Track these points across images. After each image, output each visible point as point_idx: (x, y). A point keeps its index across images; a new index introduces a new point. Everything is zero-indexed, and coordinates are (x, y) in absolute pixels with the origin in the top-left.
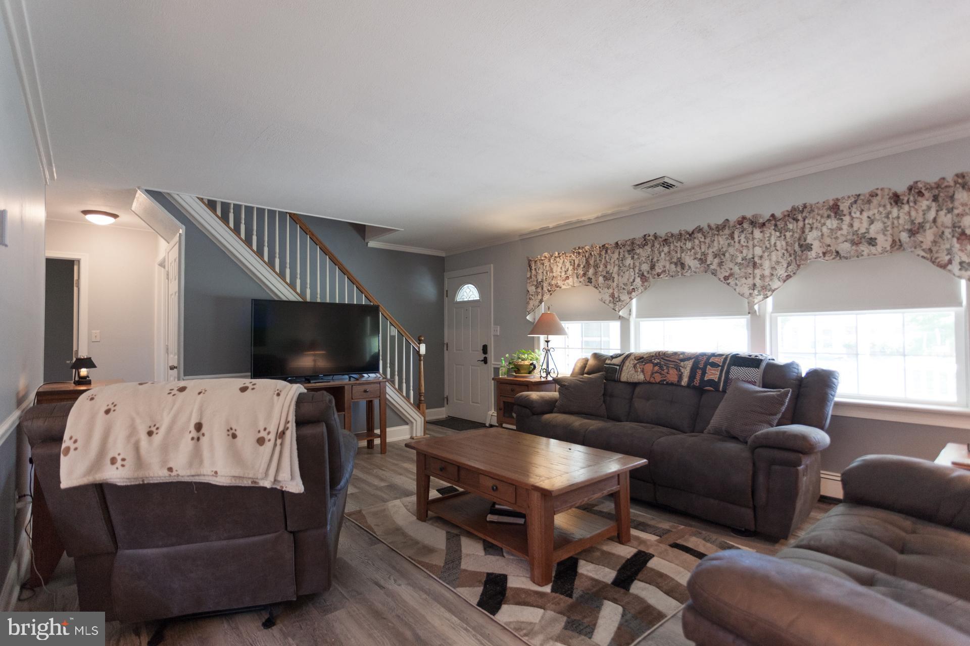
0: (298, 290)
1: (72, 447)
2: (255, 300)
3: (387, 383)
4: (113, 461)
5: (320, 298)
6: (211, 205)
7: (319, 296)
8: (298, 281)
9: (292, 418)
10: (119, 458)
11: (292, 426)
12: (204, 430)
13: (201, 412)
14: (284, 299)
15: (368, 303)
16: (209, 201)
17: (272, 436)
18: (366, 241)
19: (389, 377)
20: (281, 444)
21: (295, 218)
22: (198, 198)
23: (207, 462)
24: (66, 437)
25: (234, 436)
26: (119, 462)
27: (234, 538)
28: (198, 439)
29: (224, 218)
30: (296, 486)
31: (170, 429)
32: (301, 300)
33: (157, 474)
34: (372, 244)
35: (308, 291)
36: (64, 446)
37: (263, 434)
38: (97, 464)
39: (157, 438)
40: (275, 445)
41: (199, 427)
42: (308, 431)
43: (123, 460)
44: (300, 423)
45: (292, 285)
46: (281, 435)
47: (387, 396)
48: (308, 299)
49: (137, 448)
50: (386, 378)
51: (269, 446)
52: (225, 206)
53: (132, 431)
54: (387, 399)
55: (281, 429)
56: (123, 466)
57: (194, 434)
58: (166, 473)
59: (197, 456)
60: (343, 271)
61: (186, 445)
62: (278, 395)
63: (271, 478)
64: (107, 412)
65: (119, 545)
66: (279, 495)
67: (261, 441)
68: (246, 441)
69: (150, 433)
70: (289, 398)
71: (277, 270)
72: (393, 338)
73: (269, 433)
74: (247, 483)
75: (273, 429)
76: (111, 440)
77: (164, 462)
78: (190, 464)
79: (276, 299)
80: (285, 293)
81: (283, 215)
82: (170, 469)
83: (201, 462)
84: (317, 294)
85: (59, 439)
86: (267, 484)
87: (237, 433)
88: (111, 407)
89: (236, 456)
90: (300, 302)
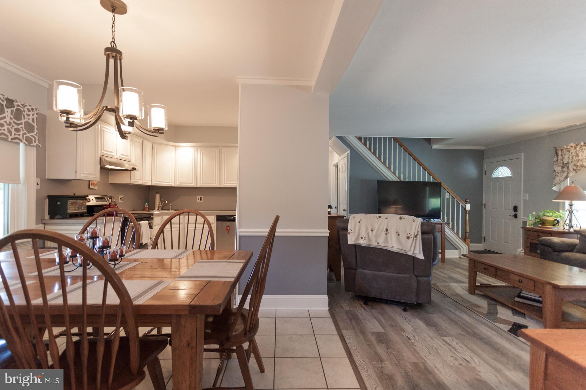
0: (397, 175)
1: (351, 232)
2: (379, 181)
4: (362, 238)
6: (360, 139)
7: (407, 178)
8: (397, 171)
9: (420, 230)
10: (364, 237)
11: (420, 233)
12: (388, 231)
13: (387, 225)
14: (391, 180)
15: (434, 181)
16: (359, 137)
17: (412, 236)
18: (431, 145)
20: (416, 240)
21: (396, 140)
22: (355, 137)
23: (389, 243)
24: (349, 229)
25: (399, 235)
26: (364, 239)
27: (394, 273)
28: (387, 234)
29: (365, 144)
30: (421, 257)
31: (378, 230)
32: (398, 180)
33: (374, 244)
34: (435, 147)
35: (402, 175)
36: (348, 231)
37: (409, 235)
38: (357, 239)
39: (374, 232)
40: (414, 240)
41: (387, 230)
42: (426, 236)
43: (365, 238)
44: (423, 233)
45: (394, 173)
46: (416, 236)
48: (402, 180)
49: (368, 235)
51: (411, 240)
52: (365, 139)
53: (367, 230)
55: (416, 234)
56: (365, 240)
57: (385, 232)
58: (377, 244)
59: (386, 240)
60: (420, 164)
61: (383, 236)
62: (414, 221)
63: (412, 251)
64: (359, 222)
65: (358, 267)
66: (414, 259)
67: (408, 238)
68: (403, 237)
69: (372, 230)
70: (418, 223)
71: (387, 166)
72: (448, 200)
73: (411, 235)
74: (403, 252)
75: (412, 233)
76: (361, 231)
77: (376, 241)
78: (384, 242)
79: (387, 180)
80: (391, 177)
81: (390, 139)
82: (378, 243)
83: (388, 242)
85: (347, 229)
86: (410, 253)
87: (400, 234)
88: (360, 221)
89: (399, 242)
90: (398, 181)
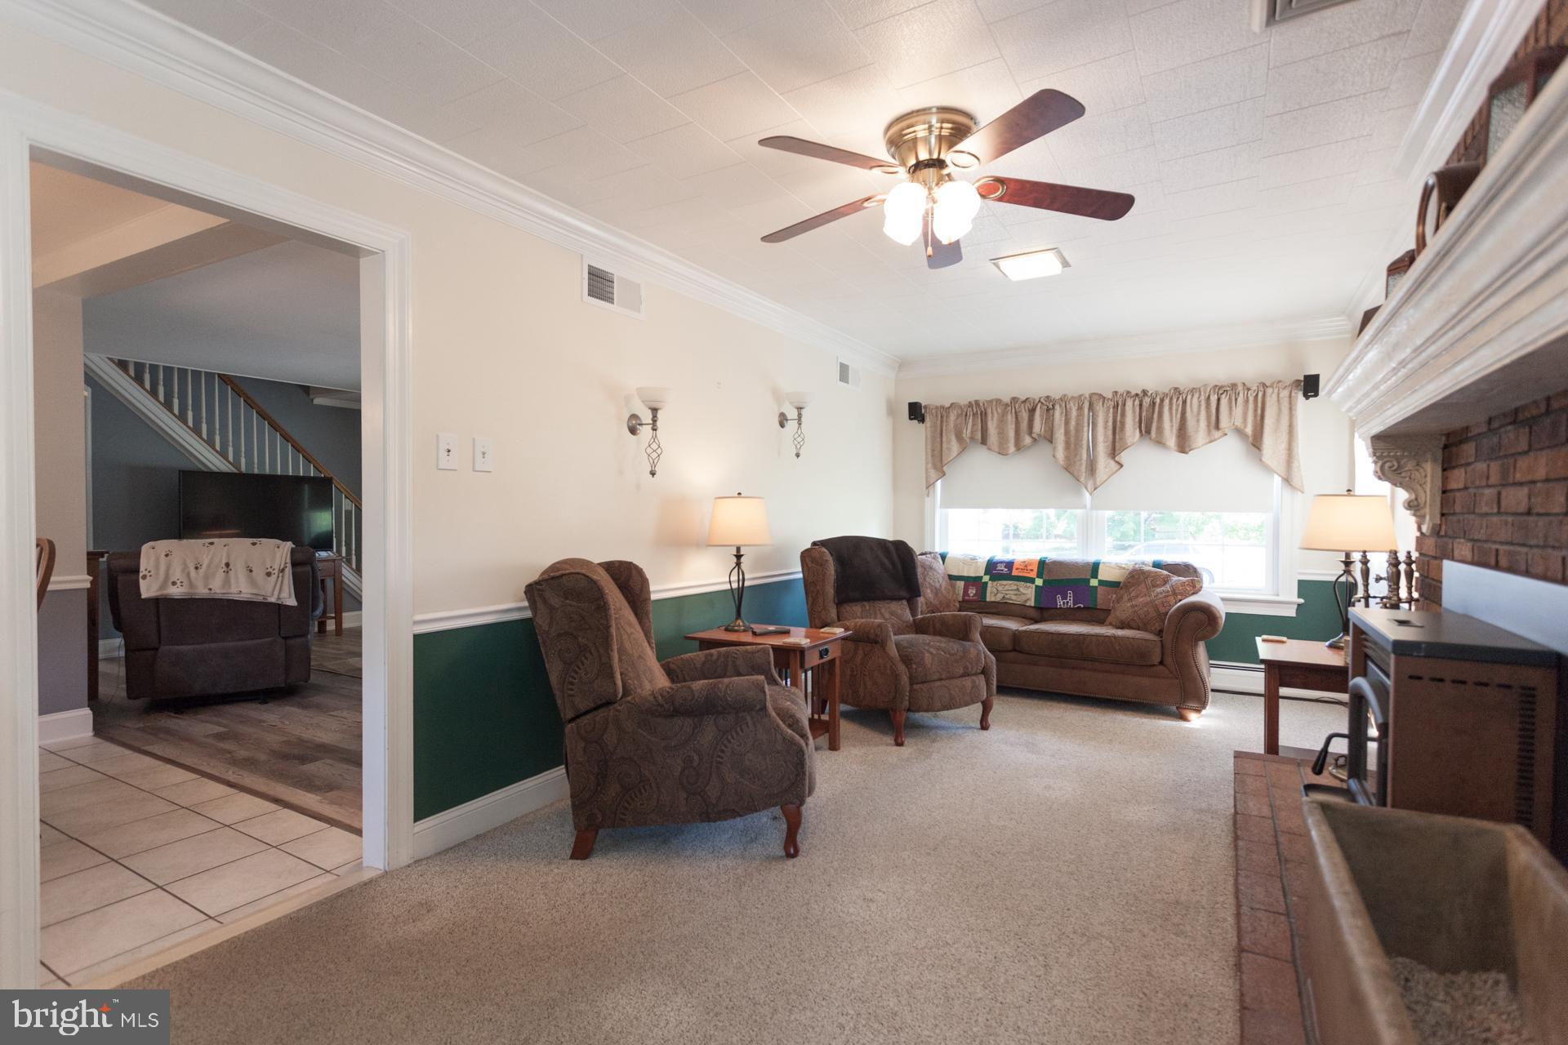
0: (231, 458)
1: (148, 575)
2: (183, 471)
3: (343, 564)
4: (174, 583)
5: (258, 468)
6: (122, 365)
7: (256, 466)
8: (231, 449)
9: (289, 561)
10: (178, 582)
11: (289, 565)
12: (231, 567)
13: (228, 556)
14: (214, 469)
15: (318, 475)
16: (119, 360)
17: (276, 572)
18: (311, 397)
19: (344, 554)
20: (282, 576)
21: (225, 379)
22: (109, 359)
23: (233, 586)
24: (142, 568)
25: (251, 571)
26: (179, 584)
27: (242, 640)
28: (228, 572)
29: (138, 379)
30: (292, 602)
31: (209, 566)
32: (235, 471)
33: (202, 591)
34: (318, 401)
35: (243, 460)
36: (141, 575)
37: (270, 570)
38: (163, 586)
39: (202, 571)
40: (278, 577)
41: (227, 565)
42: (299, 569)
43: (182, 582)
44: (294, 564)
45: (223, 454)
46: (283, 571)
47: (343, 578)
48: (243, 469)
49: (188, 574)
50: (340, 555)
51: (274, 577)
52: (139, 367)
53: (185, 567)
54: (342, 581)
55: (282, 567)
56: (180, 587)
57: (225, 569)
58: (207, 591)
59: (227, 582)
60: (286, 438)
61: (220, 575)
62: (278, 547)
63: (276, 596)
64: (167, 555)
65: (162, 642)
66: (279, 608)
67: (269, 574)
68: (259, 574)
69: (197, 568)
70: (286, 549)
71: (205, 436)
72: (348, 513)
73: (274, 570)
74: (260, 599)
75: (276, 567)
76: (171, 572)
77: (205, 586)
78: (223, 587)
79: (203, 469)
80: (213, 461)
81: (210, 376)
82: (210, 589)
83: (230, 586)
84: (254, 464)
85: (137, 571)
86: (273, 600)
87: (253, 569)
88: (168, 553)
89: (253, 582)
90: (235, 474)
